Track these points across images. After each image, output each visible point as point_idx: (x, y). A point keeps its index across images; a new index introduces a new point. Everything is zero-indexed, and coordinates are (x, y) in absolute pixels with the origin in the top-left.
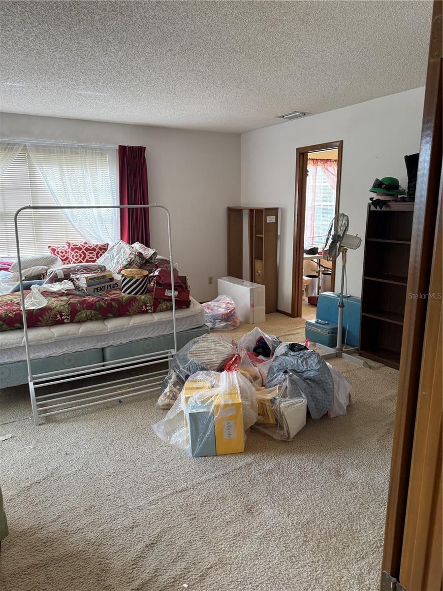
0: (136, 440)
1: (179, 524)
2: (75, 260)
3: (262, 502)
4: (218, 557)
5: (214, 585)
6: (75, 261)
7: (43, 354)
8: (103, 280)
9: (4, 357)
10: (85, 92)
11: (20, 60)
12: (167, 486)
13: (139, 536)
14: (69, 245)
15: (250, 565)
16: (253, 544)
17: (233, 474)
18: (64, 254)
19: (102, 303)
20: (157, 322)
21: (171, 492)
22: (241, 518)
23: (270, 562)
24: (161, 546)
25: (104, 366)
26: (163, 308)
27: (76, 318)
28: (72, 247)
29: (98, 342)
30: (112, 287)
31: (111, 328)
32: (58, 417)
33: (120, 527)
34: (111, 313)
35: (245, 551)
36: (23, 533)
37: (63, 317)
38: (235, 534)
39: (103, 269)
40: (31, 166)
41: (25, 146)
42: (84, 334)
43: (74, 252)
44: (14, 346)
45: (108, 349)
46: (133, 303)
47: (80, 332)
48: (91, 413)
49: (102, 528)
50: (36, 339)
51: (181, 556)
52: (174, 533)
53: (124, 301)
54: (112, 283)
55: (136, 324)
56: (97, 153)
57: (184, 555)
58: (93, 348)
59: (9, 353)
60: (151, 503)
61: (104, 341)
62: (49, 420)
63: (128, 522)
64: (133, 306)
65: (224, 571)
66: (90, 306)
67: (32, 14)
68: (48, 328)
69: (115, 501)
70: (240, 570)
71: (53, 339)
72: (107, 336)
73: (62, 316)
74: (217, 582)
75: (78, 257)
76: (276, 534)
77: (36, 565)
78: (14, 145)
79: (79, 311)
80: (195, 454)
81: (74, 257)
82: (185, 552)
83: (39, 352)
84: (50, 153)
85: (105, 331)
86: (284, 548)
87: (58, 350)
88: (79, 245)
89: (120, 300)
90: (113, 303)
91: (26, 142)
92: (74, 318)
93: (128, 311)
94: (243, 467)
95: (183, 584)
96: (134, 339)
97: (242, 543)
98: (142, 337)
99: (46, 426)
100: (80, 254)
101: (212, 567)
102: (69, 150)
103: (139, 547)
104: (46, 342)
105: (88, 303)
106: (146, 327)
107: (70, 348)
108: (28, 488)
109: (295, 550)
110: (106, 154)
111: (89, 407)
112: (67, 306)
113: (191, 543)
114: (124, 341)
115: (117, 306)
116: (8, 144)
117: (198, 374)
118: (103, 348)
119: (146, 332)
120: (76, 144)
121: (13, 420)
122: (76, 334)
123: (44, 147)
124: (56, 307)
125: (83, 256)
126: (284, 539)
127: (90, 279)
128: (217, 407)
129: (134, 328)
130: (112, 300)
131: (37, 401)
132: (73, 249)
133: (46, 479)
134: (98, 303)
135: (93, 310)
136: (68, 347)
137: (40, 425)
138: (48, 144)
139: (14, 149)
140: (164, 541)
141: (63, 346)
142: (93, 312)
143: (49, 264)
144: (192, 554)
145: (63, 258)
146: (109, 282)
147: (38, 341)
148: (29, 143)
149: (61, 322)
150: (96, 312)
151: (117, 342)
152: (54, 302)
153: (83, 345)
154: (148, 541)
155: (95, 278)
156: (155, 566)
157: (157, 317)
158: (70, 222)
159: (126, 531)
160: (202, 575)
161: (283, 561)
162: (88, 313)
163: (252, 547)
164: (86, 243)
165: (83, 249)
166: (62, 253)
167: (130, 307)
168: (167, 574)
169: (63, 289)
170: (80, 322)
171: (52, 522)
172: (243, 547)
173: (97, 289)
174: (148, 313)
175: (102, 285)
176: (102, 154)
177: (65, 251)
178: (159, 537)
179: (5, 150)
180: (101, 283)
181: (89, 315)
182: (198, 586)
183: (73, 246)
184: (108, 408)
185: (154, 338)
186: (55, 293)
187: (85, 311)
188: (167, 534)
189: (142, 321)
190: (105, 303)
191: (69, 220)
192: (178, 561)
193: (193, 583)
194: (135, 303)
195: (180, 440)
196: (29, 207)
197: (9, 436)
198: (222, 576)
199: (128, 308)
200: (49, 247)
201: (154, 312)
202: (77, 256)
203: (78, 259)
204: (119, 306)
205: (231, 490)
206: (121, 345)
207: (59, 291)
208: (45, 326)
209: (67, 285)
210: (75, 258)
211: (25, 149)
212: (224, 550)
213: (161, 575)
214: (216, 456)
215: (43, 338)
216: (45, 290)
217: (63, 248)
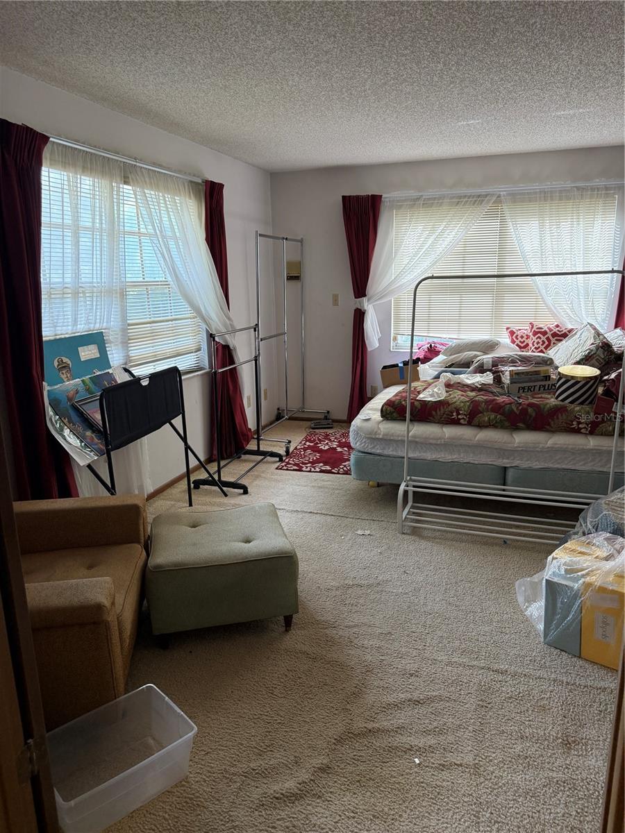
0: (489, 592)
1: (463, 702)
2: (535, 348)
3: (596, 745)
4: (477, 762)
5: (448, 783)
6: (534, 350)
7: (429, 456)
8: (534, 377)
9: (389, 448)
10: (562, 112)
11: (458, 95)
12: (483, 657)
13: (411, 687)
14: (532, 327)
15: (509, 796)
16: (535, 779)
17: (584, 690)
18: (524, 339)
19: (513, 407)
20: (592, 449)
21: (482, 665)
22: (546, 742)
23: (539, 812)
24: (423, 710)
25: (504, 490)
26: (606, 431)
27: (476, 421)
28: (534, 331)
29: (499, 457)
30: (546, 388)
31: (519, 443)
32: (425, 533)
33: (400, 667)
34: (524, 423)
35: (518, 779)
36: (318, 622)
37: (460, 417)
38: (522, 754)
39: (550, 362)
40: (503, 222)
41: (499, 196)
42: (481, 442)
43: (537, 336)
44: (400, 438)
45: (511, 470)
46: (560, 415)
47: (476, 439)
48: (462, 541)
49: (383, 658)
50: (424, 436)
51: (439, 732)
52: (449, 707)
53: (545, 410)
54: (547, 383)
55: (557, 446)
56: (599, 196)
57: (441, 734)
58: (490, 463)
59: (395, 445)
60: (449, 664)
61: (508, 458)
62: (415, 532)
63: (412, 667)
64: (558, 418)
65: (471, 779)
66: (498, 408)
67: (438, 43)
68: (440, 425)
69: (416, 641)
70: (491, 791)
71: (443, 440)
72: (512, 452)
73: (458, 414)
74: (453, 783)
75: (540, 345)
76: (580, 791)
77: (308, 654)
78: (486, 196)
79: (481, 413)
80: (547, 640)
81: (535, 344)
82: (445, 731)
83: (425, 452)
84: (530, 201)
85: (510, 445)
86: (574, 813)
87: (447, 455)
88: (545, 329)
89: (542, 406)
90: (530, 410)
91: (500, 191)
92: (473, 419)
93: (549, 424)
94: (609, 690)
95: (416, 757)
96: (551, 465)
97: (521, 768)
98: (564, 466)
99: (408, 537)
100: (543, 341)
101: (461, 765)
102: (558, 195)
103: (402, 696)
104: (434, 442)
105: (497, 403)
106: (573, 453)
107: (462, 456)
108: (349, 587)
109: (590, 827)
110: (614, 194)
111: (466, 534)
112: (468, 404)
113: (460, 728)
114: (537, 465)
115: (534, 414)
116: (479, 196)
117: (600, 535)
118: (505, 468)
119: (574, 459)
120: (569, 185)
121: (383, 519)
122: (471, 440)
123: (523, 194)
124: (455, 402)
125: (547, 343)
126: (586, 805)
127: (515, 373)
128: (588, 585)
129: (553, 451)
130: (530, 405)
131: (412, 507)
132: (535, 333)
133: (369, 586)
134: (508, 406)
135: (500, 414)
136: (459, 454)
137: (403, 533)
138: (528, 189)
139: (485, 202)
140: (432, 707)
141: (454, 451)
142: (498, 417)
143: (488, 350)
144: (451, 738)
145: (522, 345)
146: (542, 380)
147: (426, 438)
148: (505, 191)
149: (456, 422)
150: (503, 418)
151: (525, 464)
152: (457, 396)
153: (479, 456)
154: (416, 696)
155: (523, 373)
156: (403, 723)
157: (593, 442)
158: (541, 295)
159: (403, 675)
160: (444, 765)
161: (558, 825)
162: (492, 416)
163: (530, 781)
164: (557, 326)
165: (549, 335)
166: (522, 337)
167: (553, 420)
168: (409, 738)
169: (478, 382)
170: (481, 426)
171: (346, 627)
172: (518, 774)
173: (524, 388)
174: (581, 433)
175: (532, 384)
176: (607, 195)
177: (527, 335)
178: (430, 700)
179: (473, 205)
180: (530, 381)
181: (493, 420)
182: (430, 771)
183: (537, 328)
184: (486, 544)
185: (582, 472)
186: (468, 386)
187: (489, 413)
188: (442, 703)
189: (567, 443)
190: (518, 408)
191: (540, 293)
192: (430, 734)
193: (427, 764)
194: (562, 415)
195: (536, 614)
196: (432, 277)
197: (368, 532)
198: (465, 782)
199: (550, 420)
200: (507, 329)
201: (592, 433)
202: (538, 343)
203: (539, 347)
204: (536, 414)
205: (561, 706)
206: (529, 470)
207: (473, 384)
208: (438, 423)
209: (488, 378)
210: (536, 346)
211: (499, 200)
212: (491, 761)
213: (402, 735)
214: (580, 657)
215: (431, 437)
216: (459, 381)
217: (525, 332)
